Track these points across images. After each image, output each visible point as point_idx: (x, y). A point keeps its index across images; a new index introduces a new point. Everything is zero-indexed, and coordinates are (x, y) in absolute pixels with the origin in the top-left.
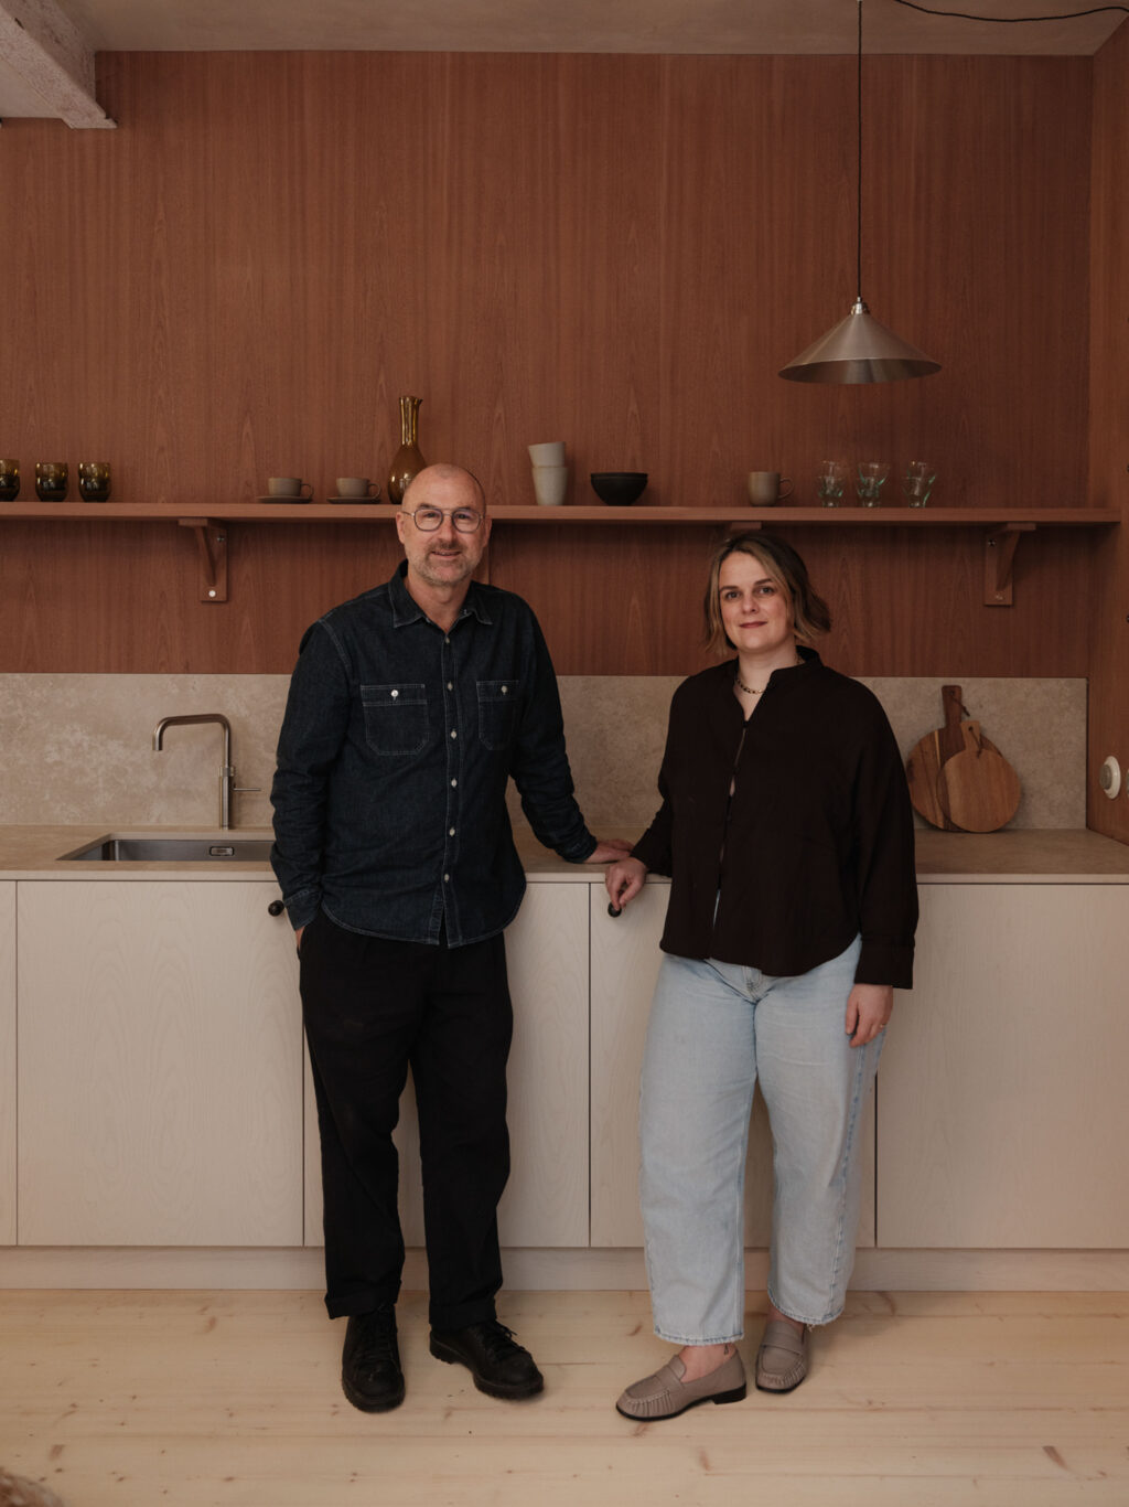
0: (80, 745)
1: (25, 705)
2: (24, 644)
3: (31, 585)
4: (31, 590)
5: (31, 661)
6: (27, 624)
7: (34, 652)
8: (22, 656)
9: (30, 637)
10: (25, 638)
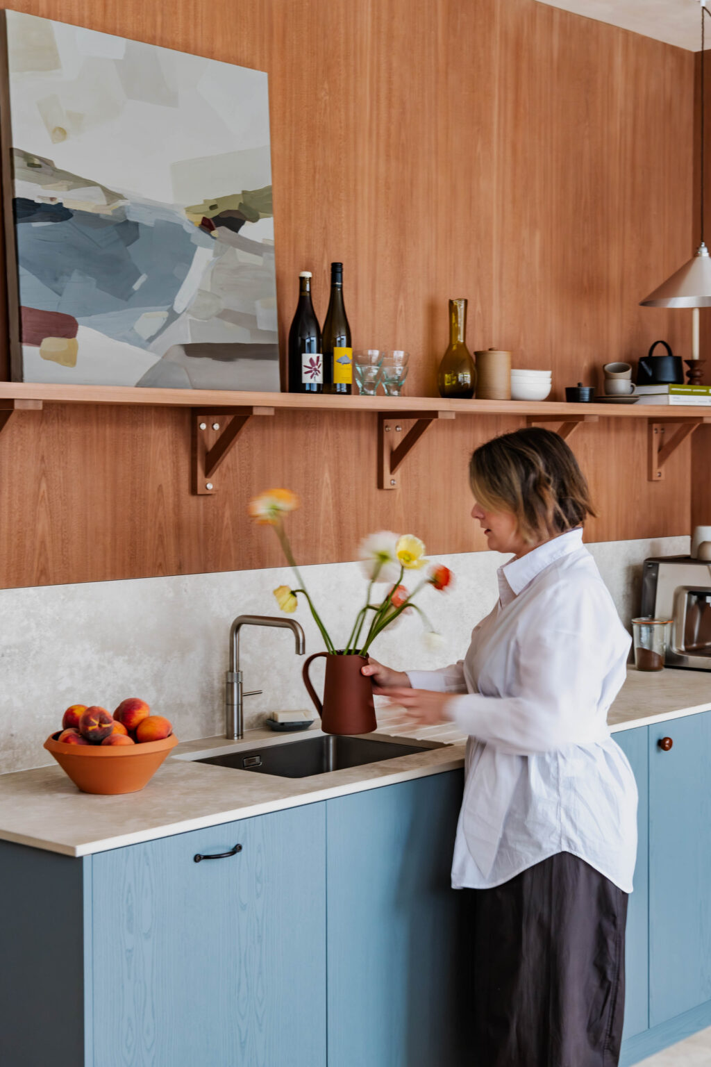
1: (38, 625)
2: (37, 552)
3: (44, 479)
4: (44, 486)
5: (43, 572)
6: (40, 527)
7: (47, 559)
8: (35, 567)
9: (43, 542)
10: (38, 545)
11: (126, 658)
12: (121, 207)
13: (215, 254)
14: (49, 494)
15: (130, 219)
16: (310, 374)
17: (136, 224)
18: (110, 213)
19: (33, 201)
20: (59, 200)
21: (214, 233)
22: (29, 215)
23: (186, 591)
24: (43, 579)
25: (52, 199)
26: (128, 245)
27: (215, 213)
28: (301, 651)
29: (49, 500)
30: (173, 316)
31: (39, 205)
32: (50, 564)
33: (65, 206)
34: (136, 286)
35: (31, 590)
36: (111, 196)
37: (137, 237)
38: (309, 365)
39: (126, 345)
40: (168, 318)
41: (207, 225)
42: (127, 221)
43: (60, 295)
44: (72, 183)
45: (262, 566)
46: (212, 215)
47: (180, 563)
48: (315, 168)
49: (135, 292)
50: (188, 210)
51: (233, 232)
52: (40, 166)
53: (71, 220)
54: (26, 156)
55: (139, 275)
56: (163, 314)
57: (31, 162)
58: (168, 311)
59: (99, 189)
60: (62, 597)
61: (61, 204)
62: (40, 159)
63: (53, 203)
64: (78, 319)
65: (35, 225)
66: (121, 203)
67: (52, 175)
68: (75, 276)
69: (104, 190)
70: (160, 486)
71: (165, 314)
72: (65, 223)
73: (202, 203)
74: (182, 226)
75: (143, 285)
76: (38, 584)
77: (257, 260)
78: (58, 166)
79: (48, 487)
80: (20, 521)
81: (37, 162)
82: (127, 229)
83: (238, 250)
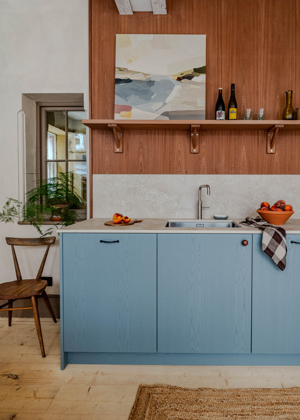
0: (155, 195)
1: (139, 183)
2: (139, 166)
3: (141, 148)
4: (141, 150)
5: (141, 171)
6: (140, 160)
7: (142, 168)
8: (139, 169)
9: (141, 164)
10: (139, 164)
11: (167, 194)
12: (148, 78)
13: (181, 87)
14: (143, 152)
15: (151, 80)
16: (218, 117)
17: (154, 81)
18: (145, 79)
19: (120, 79)
20: (128, 78)
21: (181, 81)
22: (119, 82)
23: (188, 178)
24: (141, 172)
25: (126, 78)
26: (150, 87)
27: (183, 76)
28: (209, 194)
29: (143, 153)
30: (165, 104)
31: (122, 80)
32: (143, 169)
33: (130, 79)
34: (152, 97)
35: (137, 175)
36: (145, 75)
37: (154, 84)
38: (218, 114)
39: (148, 112)
40: (163, 105)
41: (179, 79)
42: (151, 81)
43: (127, 101)
44: (133, 73)
45: (217, 173)
46: (181, 76)
47: (186, 171)
48: (240, 60)
49: (152, 99)
50: (172, 76)
51: (189, 80)
52: (123, 70)
53: (132, 82)
54: (119, 68)
55: (154, 94)
56: (161, 104)
57: (120, 69)
58: (163, 103)
59: (142, 73)
60: (147, 177)
61: (129, 79)
62: (123, 68)
63: (127, 79)
64: (132, 107)
65: (120, 84)
66: (149, 76)
67: (127, 72)
68: (132, 96)
69: (143, 73)
70: (179, 151)
71: (163, 104)
72: (130, 83)
73: (178, 73)
74: (170, 80)
75: (155, 97)
76: (140, 173)
77: (199, 87)
78: (129, 69)
79: (143, 150)
80: (134, 158)
81: (122, 69)
82: (151, 83)
83: (190, 85)
